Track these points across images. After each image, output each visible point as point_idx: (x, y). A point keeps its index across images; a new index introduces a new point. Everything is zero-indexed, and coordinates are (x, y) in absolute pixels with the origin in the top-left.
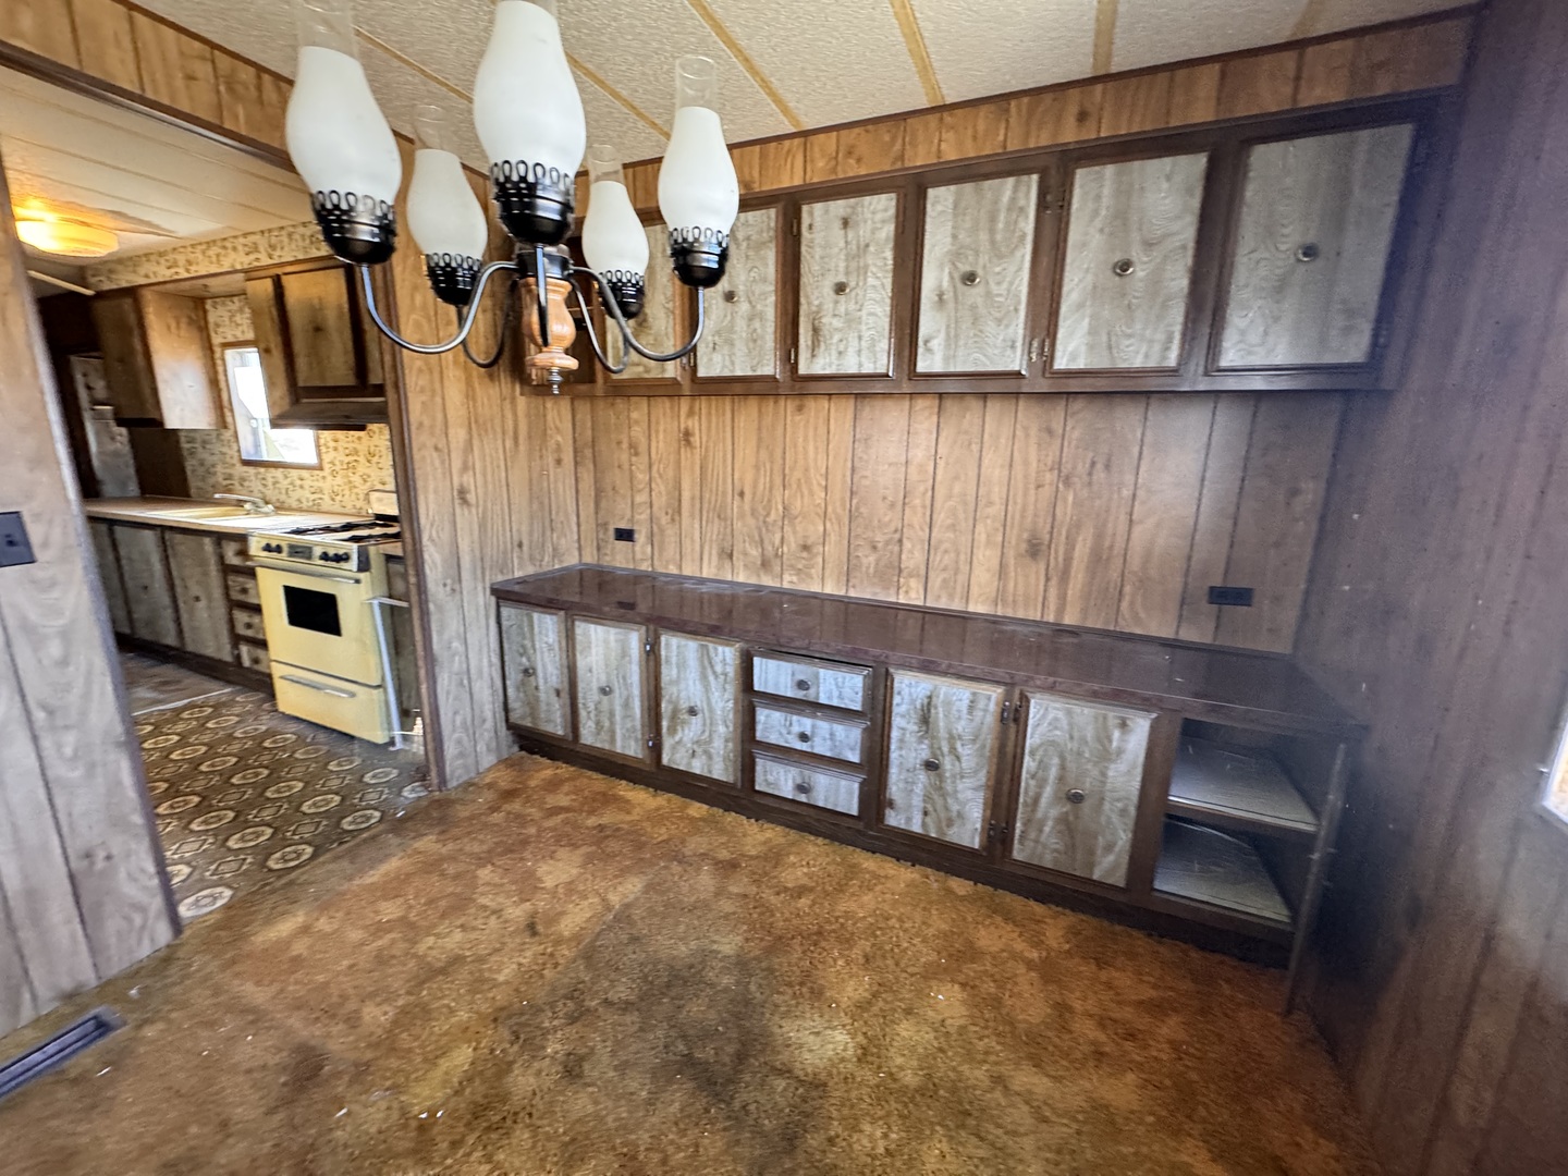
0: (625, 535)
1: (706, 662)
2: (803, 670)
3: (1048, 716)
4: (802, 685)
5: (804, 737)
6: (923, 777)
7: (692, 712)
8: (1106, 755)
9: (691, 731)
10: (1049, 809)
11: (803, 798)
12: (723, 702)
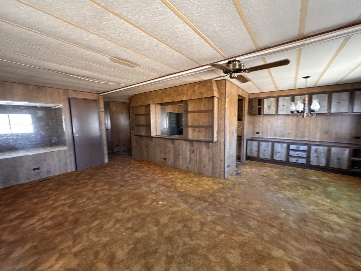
0: (258, 133)
1: (282, 146)
2: (298, 146)
3: (334, 150)
4: (298, 148)
5: (297, 154)
6: (316, 158)
7: (279, 152)
8: (343, 154)
9: (279, 155)
10: (335, 160)
11: (297, 162)
12: (284, 151)
